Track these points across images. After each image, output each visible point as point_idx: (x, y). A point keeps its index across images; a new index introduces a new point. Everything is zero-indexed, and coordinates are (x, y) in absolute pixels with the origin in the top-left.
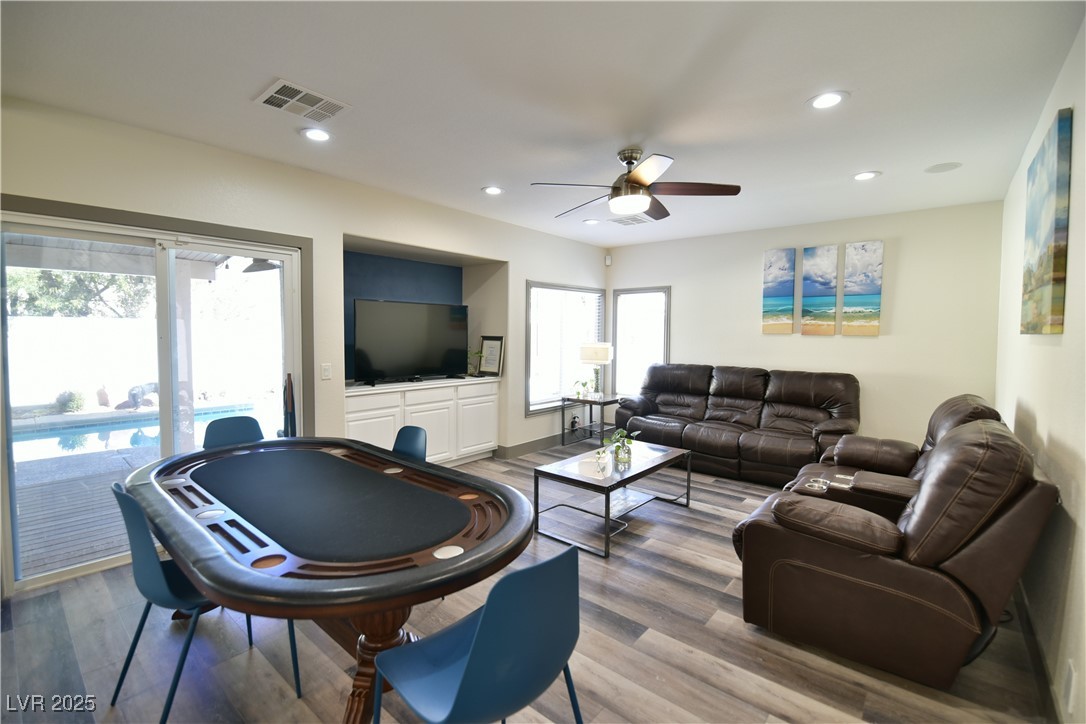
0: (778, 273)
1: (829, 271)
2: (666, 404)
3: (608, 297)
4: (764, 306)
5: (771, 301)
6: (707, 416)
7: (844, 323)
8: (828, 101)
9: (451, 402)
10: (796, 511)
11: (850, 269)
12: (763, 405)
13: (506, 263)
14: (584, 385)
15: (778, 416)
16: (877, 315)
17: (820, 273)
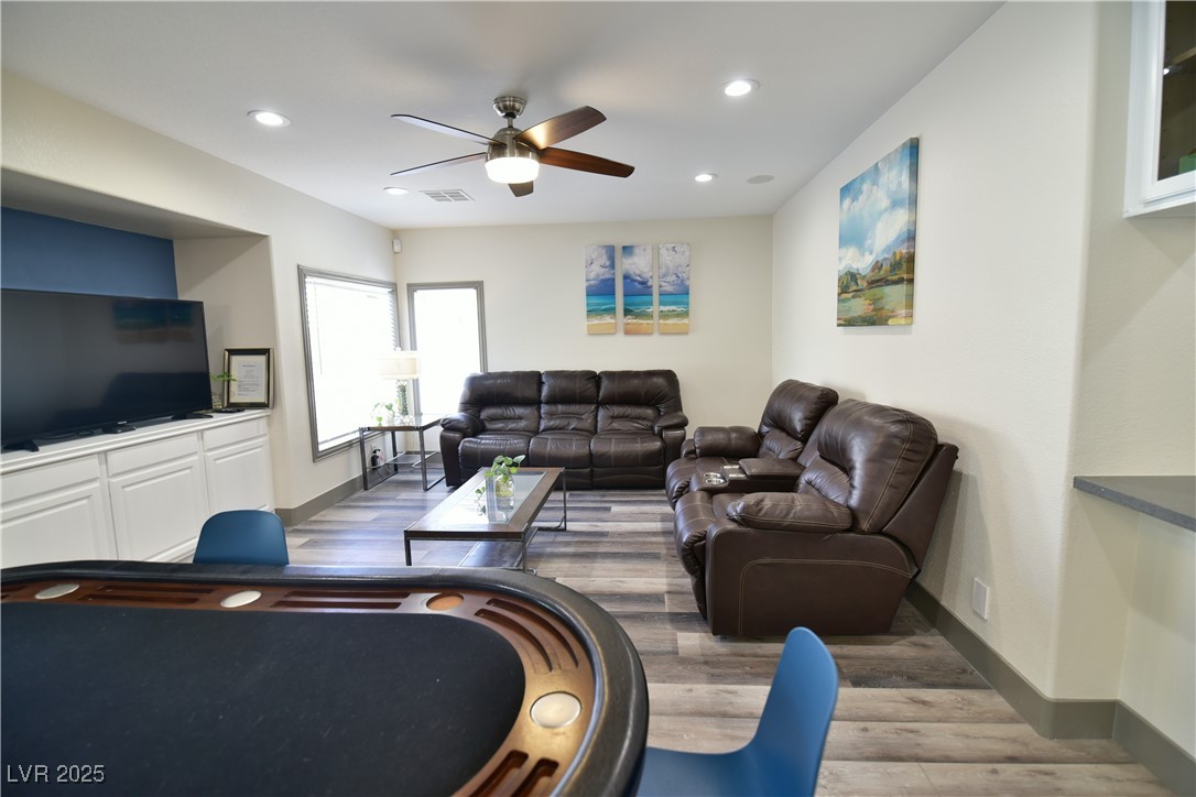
0: (598, 271)
1: (646, 270)
2: (493, 419)
3: (403, 292)
4: (588, 305)
5: (595, 300)
6: (542, 428)
7: (661, 321)
8: (738, 88)
9: (195, 458)
10: (763, 511)
11: (664, 270)
12: (597, 409)
13: (265, 237)
14: (389, 408)
15: (613, 418)
16: (685, 314)
17: (638, 272)
